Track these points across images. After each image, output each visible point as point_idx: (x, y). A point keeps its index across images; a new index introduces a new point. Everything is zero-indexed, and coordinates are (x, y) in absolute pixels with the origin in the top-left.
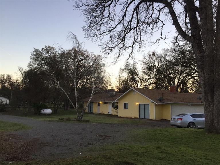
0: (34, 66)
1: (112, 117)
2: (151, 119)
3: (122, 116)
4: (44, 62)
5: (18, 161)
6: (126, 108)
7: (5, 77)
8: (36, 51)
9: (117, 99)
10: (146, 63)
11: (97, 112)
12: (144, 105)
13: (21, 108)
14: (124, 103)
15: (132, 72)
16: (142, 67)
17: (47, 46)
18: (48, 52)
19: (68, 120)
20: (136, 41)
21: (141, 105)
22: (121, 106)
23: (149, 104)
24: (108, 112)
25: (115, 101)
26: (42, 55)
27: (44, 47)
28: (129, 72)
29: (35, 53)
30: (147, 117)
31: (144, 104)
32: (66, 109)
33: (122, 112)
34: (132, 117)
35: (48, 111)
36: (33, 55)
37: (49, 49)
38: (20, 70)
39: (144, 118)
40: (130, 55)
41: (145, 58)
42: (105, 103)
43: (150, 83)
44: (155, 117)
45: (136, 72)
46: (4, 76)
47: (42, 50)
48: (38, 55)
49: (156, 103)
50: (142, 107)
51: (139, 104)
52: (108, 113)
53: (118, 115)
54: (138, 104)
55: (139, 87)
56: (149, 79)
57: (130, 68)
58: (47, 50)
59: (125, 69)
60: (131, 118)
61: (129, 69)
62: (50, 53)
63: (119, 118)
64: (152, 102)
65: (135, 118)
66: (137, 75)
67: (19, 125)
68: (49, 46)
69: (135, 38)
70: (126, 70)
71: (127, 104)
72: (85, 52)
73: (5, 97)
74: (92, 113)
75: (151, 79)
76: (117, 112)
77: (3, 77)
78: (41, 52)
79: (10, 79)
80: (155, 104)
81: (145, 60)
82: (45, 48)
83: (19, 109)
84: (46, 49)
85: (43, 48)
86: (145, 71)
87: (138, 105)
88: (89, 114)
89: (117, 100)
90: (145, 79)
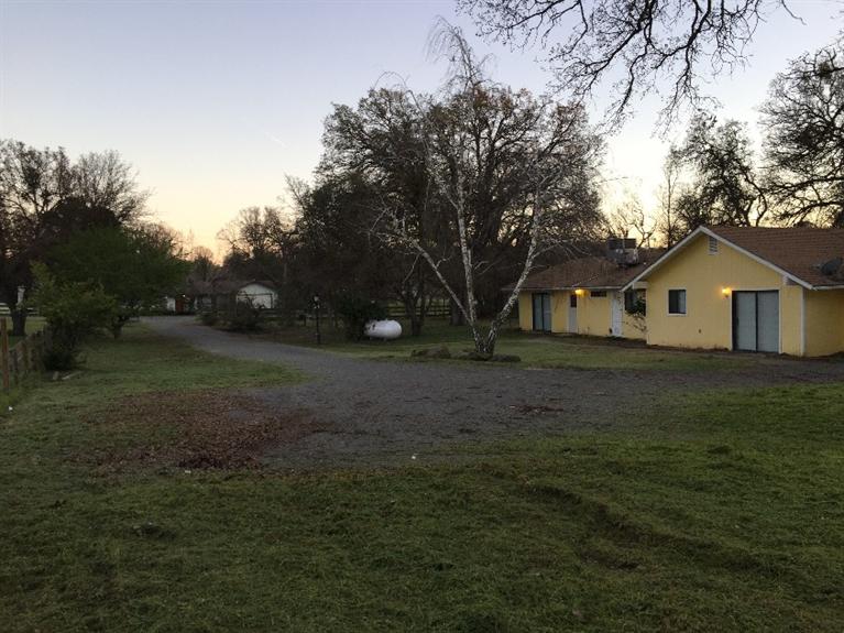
0: (338, 170)
1: (619, 345)
2: (784, 354)
3: (660, 344)
4: (368, 151)
5: (212, 468)
6: (677, 312)
7: (262, 219)
8: (341, 112)
9: (639, 278)
10: (786, 116)
11: (568, 329)
12: (754, 295)
13: (308, 321)
14: (670, 292)
15: (723, 161)
16: (767, 133)
17: (377, 90)
18: (382, 114)
19: (444, 355)
20: (704, 19)
21: (741, 296)
22: (657, 301)
23: (777, 291)
24: (611, 331)
25: (634, 284)
26: (361, 127)
27: (366, 97)
28: (706, 162)
29: (336, 123)
30: (767, 346)
31: (757, 292)
32: (455, 320)
33: (662, 329)
34: (704, 347)
35: (390, 327)
36: (331, 129)
37: (383, 101)
38: (293, 186)
39: (754, 349)
40: (681, 84)
41: (781, 94)
42: (595, 294)
43: (807, 203)
44: (806, 346)
45: (738, 161)
46: (256, 212)
47: (361, 106)
48: (346, 126)
49: (810, 287)
50: (747, 305)
51: (734, 293)
52: (609, 335)
53: (645, 342)
54: (727, 291)
55: (753, 224)
56: (802, 186)
57: (711, 142)
58: (380, 103)
59: (688, 151)
60: (699, 350)
61: (707, 147)
62: (389, 115)
63: (650, 351)
64: (791, 283)
65: (716, 350)
66: (745, 170)
67: (279, 370)
68: (382, 90)
69: (698, 8)
70: (695, 155)
71: (681, 295)
72: (519, 96)
73: (264, 285)
74: (549, 334)
75: (811, 182)
76: (644, 330)
77: (253, 216)
78: (356, 117)
79: (278, 223)
80: (805, 289)
81: (781, 104)
82: (371, 99)
83: (302, 323)
84: (374, 103)
85: (363, 101)
86: (783, 149)
87: (727, 296)
88: (537, 336)
89: (640, 280)
90: (783, 187)
